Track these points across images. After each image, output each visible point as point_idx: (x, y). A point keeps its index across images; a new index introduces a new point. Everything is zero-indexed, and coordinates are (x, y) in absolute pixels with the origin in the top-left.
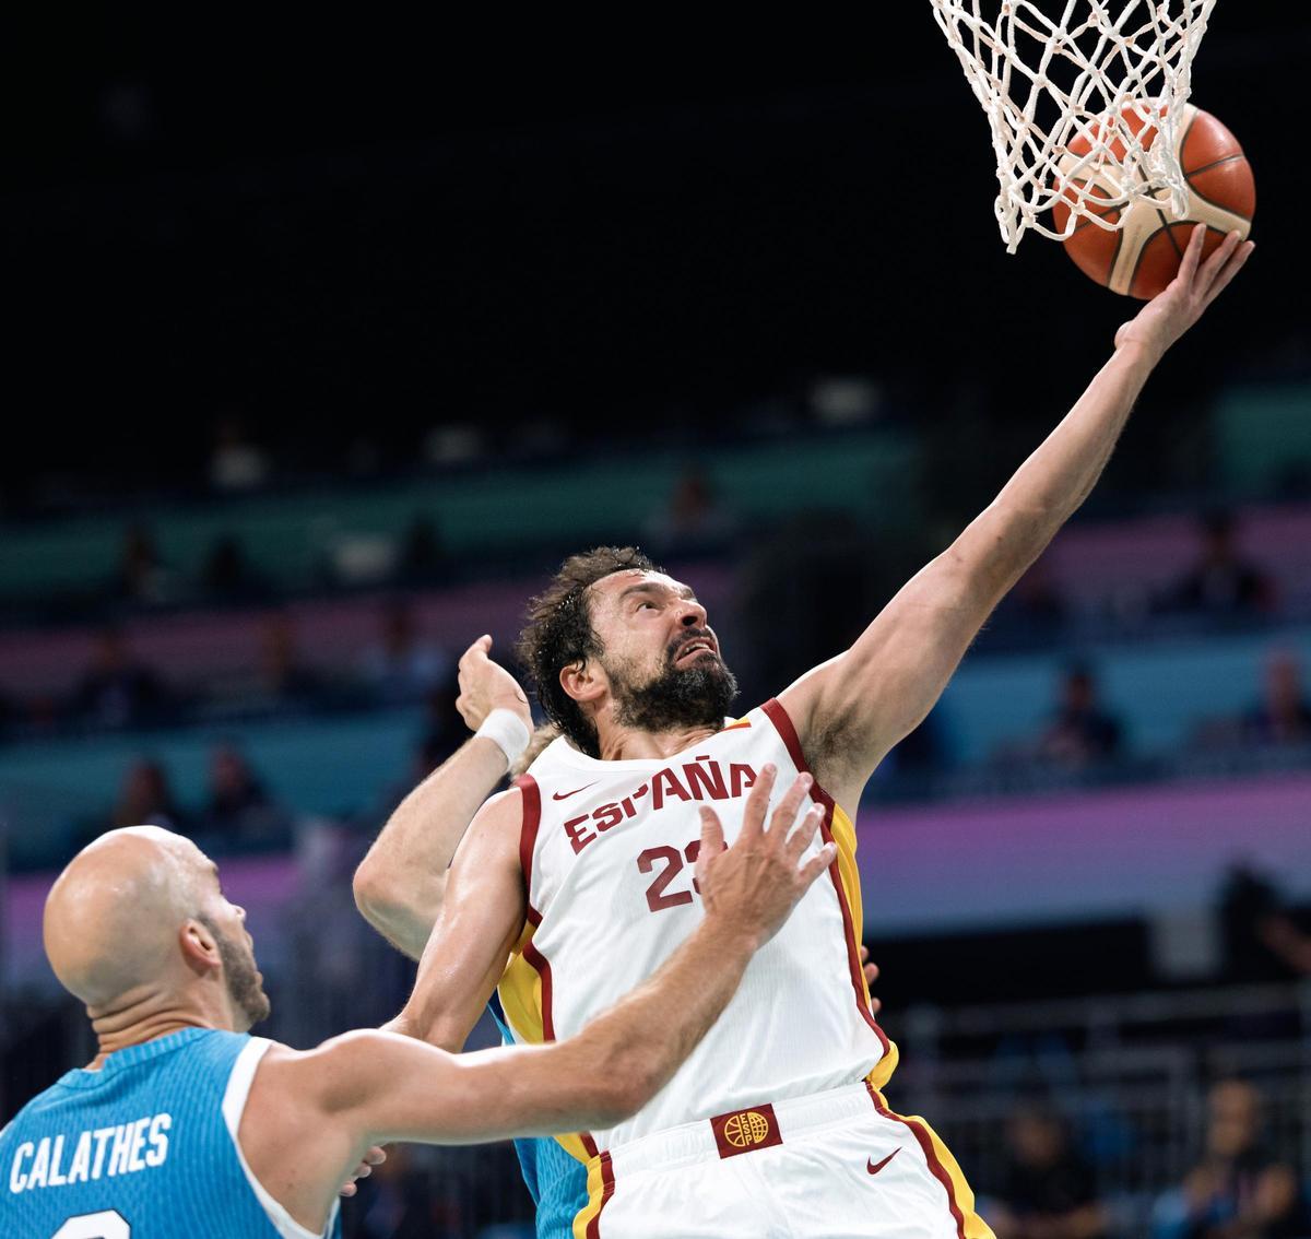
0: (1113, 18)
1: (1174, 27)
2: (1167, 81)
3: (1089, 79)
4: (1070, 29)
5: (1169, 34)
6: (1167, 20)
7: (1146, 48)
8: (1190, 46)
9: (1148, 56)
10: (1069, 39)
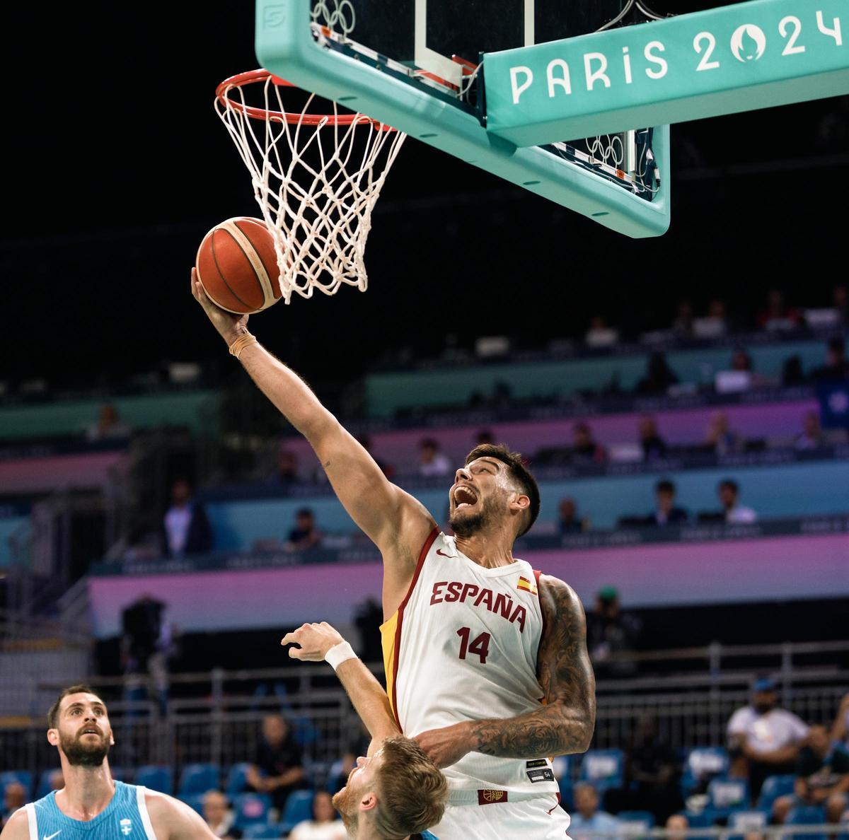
0: (335, 190)
1: (363, 194)
2: (359, 222)
3: (321, 221)
4: (313, 195)
5: (361, 199)
6: (358, 191)
7: (350, 206)
8: (370, 204)
9: (351, 210)
10: (312, 200)
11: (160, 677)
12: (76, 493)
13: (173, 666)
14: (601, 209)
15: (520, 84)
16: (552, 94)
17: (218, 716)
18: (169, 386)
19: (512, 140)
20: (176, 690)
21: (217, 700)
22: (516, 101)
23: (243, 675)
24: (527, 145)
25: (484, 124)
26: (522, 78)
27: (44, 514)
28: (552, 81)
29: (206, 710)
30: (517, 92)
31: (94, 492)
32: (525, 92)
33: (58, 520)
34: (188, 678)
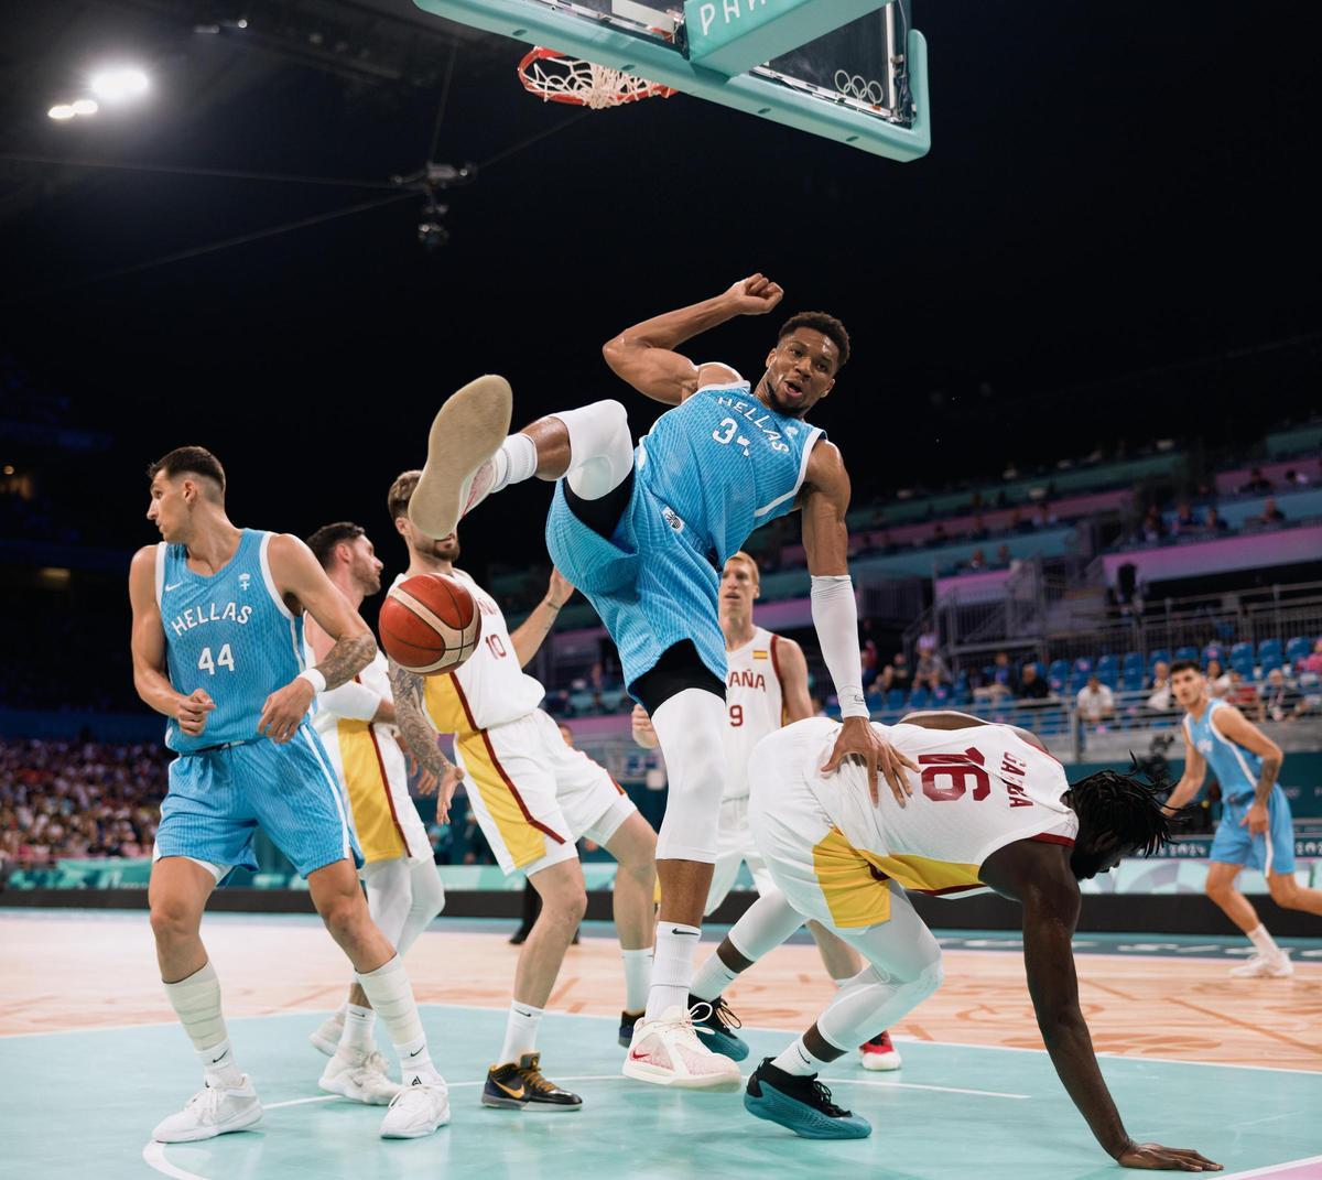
11: (1139, 604)
12: (1102, 514)
13: (1146, 599)
14: (852, 134)
15: (707, 18)
16: (728, 20)
17: (1169, 624)
18: (1157, 453)
19: (721, 70)
20: (1147, 612)
21: (1169, 615)
22: (706, 33)
23: (1182, 601)
24: (737, 74)
25: (686, 56)
26: (708, 12)
27: (1085, 525)
28: (727, 10)
29: (1164, 621)
30: (706, 25)
31: (1114, 512)
32: (711, 24)
33: (1093, 529)
34: (1153, 604)
